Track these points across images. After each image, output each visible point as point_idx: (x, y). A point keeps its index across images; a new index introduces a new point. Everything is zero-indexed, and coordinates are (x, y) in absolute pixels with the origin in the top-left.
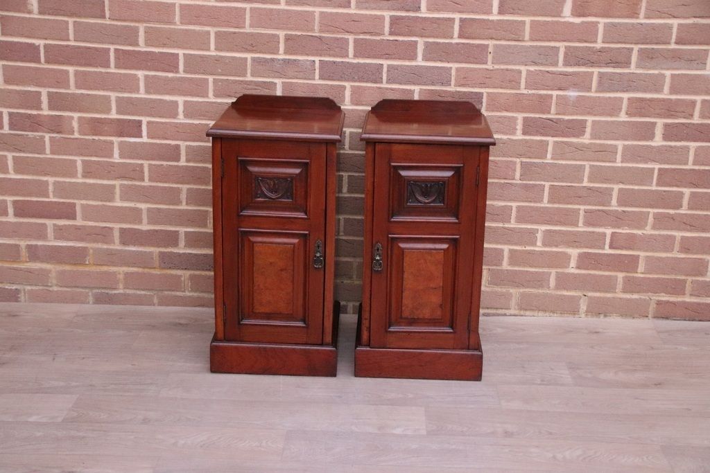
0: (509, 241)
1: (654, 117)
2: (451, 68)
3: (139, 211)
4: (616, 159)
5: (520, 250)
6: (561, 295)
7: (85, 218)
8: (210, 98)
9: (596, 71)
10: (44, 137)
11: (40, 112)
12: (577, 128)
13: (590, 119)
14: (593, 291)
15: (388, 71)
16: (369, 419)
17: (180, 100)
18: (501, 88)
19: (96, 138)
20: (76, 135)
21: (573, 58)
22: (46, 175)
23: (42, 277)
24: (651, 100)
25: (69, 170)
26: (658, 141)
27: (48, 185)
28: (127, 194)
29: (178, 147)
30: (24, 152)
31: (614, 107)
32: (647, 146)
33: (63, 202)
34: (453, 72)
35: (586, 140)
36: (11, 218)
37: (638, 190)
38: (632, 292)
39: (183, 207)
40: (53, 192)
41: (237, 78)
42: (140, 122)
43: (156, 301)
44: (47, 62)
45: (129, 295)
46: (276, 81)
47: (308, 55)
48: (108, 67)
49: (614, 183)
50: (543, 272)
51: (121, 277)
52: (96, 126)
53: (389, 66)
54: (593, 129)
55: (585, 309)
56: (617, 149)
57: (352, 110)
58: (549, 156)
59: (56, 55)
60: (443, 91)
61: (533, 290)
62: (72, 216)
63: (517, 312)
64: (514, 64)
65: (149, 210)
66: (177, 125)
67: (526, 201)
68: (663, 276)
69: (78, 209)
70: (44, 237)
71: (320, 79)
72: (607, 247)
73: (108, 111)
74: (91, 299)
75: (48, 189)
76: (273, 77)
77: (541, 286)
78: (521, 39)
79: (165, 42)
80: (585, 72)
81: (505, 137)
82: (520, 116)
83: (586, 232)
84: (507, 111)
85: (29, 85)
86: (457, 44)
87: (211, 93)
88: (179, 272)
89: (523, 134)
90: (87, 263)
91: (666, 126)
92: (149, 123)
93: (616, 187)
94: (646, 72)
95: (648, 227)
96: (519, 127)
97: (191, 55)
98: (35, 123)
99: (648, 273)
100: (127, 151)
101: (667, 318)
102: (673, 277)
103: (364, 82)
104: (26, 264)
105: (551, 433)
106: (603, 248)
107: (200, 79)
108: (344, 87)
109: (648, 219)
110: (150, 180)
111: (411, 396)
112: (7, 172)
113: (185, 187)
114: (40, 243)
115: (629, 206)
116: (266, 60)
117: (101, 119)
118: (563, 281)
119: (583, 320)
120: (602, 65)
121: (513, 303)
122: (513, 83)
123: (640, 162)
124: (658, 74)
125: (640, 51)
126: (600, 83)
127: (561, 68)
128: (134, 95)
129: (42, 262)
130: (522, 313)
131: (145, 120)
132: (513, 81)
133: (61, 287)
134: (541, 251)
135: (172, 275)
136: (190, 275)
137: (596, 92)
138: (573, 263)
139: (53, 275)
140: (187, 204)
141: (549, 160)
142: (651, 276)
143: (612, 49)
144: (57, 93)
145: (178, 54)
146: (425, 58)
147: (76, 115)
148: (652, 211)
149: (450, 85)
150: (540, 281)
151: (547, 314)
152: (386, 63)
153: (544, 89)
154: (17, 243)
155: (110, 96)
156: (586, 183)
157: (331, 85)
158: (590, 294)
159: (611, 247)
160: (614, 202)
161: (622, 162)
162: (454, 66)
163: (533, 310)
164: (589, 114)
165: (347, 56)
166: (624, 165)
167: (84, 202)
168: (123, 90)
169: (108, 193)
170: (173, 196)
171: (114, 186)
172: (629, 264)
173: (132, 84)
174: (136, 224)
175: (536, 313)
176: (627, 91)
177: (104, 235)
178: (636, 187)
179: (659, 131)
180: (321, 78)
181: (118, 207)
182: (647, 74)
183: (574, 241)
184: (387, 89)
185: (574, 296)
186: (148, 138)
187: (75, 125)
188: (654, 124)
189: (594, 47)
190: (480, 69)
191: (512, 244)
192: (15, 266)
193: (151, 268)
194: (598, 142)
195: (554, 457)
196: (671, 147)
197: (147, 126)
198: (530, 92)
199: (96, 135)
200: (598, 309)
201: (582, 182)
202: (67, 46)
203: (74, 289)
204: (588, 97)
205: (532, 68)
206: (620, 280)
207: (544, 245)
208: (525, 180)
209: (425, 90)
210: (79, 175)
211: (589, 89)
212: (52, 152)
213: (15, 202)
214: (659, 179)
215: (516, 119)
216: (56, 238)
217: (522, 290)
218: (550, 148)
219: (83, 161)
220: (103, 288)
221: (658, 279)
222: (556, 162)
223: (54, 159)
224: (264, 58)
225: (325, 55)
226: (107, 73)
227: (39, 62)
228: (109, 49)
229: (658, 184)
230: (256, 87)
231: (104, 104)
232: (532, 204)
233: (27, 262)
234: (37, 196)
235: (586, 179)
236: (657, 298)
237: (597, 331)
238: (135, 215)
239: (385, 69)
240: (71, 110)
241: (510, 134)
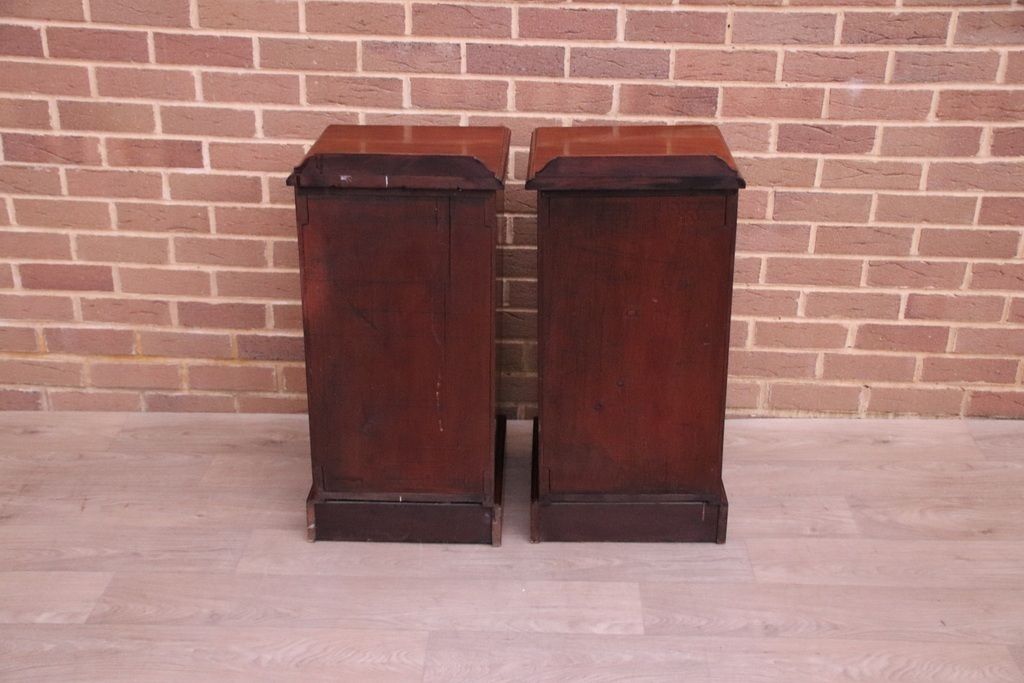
0: (755, 310)
1: (980, 120)
2: (669, 51)
3: (204, 276)
4: (918, 185)
5: (771, 324)
6: (831, 387)
7: (126, 289)
8: (302, 106)
9: (892, 50)
10: (58, 170)
11: (48, 133)
12: (861, 140)
13: (880, 125)
14: (879, 380)
15: (572, 57)
16: (555, 607)
17: (258, 109)
18: (746, 80)
19: (135, 169)
20: (105, 166)
21: (858, 31)
22: (65, 226)
23: (70, 374)
24: (975, 94)
25: (99, 218)
26: (984, 157)
27: (69, 241)
28: (186, 252)
29: (257, 181)
30: (29, 192)
31: (916, 107)
32: (967, 164)
33: (92, 266)
34: (672, 58)
35: (874, 157)
36: (18, 291)
37: (951, 231)
38: (936, 380)
39: (270, 269)
40: (77, 251)
41: (343, 75)
42: (199, 144)
43: (236, 405)
44: (54, 55)
45: (197, 398)
46: (401, 76)
47: (448, 35)
48: (146, 61)
49: (914, 222)
50: (806, 354)
51: (185, 372)
52: (134, 152)
53: (573, 50)
54: (884, 140)
55: (867, 405)
56: (921, 170)
57: (518, 118)
58: (817, 182)
59: (65, 44)
60: (656, 86)
61: (792, 382)
62: (108, 286)
63: (766, 412)
64: (766, 43)
65: (220, 275)
66: (253, 148)
67: (781, 251)
68: (983, 357)
69: (115, 275)
70: (68, 316)
71: (468, 72)
72: (901, 315)
73: (150, 128)
74: (143, 405)
75: (69, 248)
76: (396, 72)
77: (803, 375)
78: (776, 3)
79: (230, 21)
80: (874, 53)
81: (750, 155)
82: (774, 123)
83: (873, 295)
84: (754, 115)
85: (29, 91)
86: (679, 13)
87: (303, 98)
88: (268, 365)
89: (778, 150)
90: (134, 353)
91: (997, 132)
92: (212, 145)
93: (918, 228)
94: (971, 50)
95: (964, 285)
96: (773, 139)
97: (271, 40)
98: (43, 149)
99: (961, 353)
100: (181, 188)
101: (987, 416)
102: (997, 357)
103: (535, 75)
104: (45, 356)
105: (835, 627)
106: (896, 318)
107: (285, 76)
108: (506, 84)
109: (964, 274)
110: (219, 230)
111: (617, 562)
112: (6, 223)
113: (270, 241)
114: (63, 326)
115: (937, 256)
116: (385, 45)
117: (141, 140)
118: (836, 367)
119: (864, 423)
120: (902, 41)
121: (761, 399)
122: (764, 72)
123: (954, 189)
124: (988, 53)
125: (963, 17)
126: (898, 69)
127: (837, 48)
128: (187, 104)
129: (69, 352)
130: (774, 413)
131: (206, 141)
132: (764, 69)
133: (100, 388)
134: (803, 324)
135: (259, 369)
136: (285, 369)
137: (891, 83)
138: (850, 340)
139: (86, 371)
140: (276, 265)
141: (817, 189)
142: (965, 357)
143: (917, 16)
144: (71, 102)
145: (250, 40)
146: (629, 37)
147: (103, 136)
148: (970, 261)
149: (668, 77)
150: (802, 367)
151: (811, 414)
152: (568, 45)
153: (811, 81)
154: (31, 326)
155: (151, 106)
156: (872, 223)
157: (486, 81)
158: (874, 385)
159: (908, 316)
160: (914, 249)
161: (927, 189)
162: (673, 47)
163: (790, 409)
164: (880, 117)
165: (509, 36)
166: (931, 194)
167: (123, 265)
168: (169, 96)
169: (158, 251)
170: (254, 255)
171: (165, 242)
172: (934, 340)
173: (184, 88)
174: (200, 295)
175: (794, 414)
176: (939, 81)
177: (157, 312)
178: (948, 227)
179: (985, 142)
180: (470, 71)
181: (174, 271)
182: (970, 53)
183: (852, 308)
184: (571, 85)
185: (849, 388)
186: (213, 167)
187: (102, 150)
188: (979, 131)
189: (889, 14)
190: (713, 52)
191: (759, 315)
192: (31, 359)
193: (226, 359)
194: (892, 159)
195: (845, 673)
196: (1003, 164)
197: (210, 150)
198: (791, 85)
199: (135, 165)
200: (886, 406)
201: (866, 221)
202: (81, 30)
203: (116, 391)
204: (879, 92)
205: (793, 49)
206: (920, 364)
207: (808, 314)
208: (782, 220)
209: (629, 86)
210: (114, 225)
211: (880, 79)
212: (72, 193)
213: (22, 267)
214: (982, 214)
215: (768, 127)
216: (86, 318)
217: (774, 381)
218: (819, 171)
219: (118, 205)
220: (158, 389)
221: (974, 361)
222: (828, 191)
223: (75, 202)
224: (382, 42)
225: (474, 36)
226: (144, 70)
227: (40, 55)
228: (146, 33)
229: (981, 222)
230: (372, 88)
231: (144, 119)
232: (791, 256)
233: (46, 353)
234: (53, 258)
235: (872, 217)
236: (973, 388)
237: (885, 439)
238: (200, 283)
239: (567, 55)
240: (95, 129)
241: (760, 151)
